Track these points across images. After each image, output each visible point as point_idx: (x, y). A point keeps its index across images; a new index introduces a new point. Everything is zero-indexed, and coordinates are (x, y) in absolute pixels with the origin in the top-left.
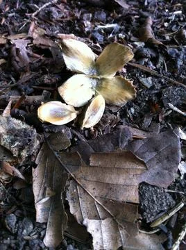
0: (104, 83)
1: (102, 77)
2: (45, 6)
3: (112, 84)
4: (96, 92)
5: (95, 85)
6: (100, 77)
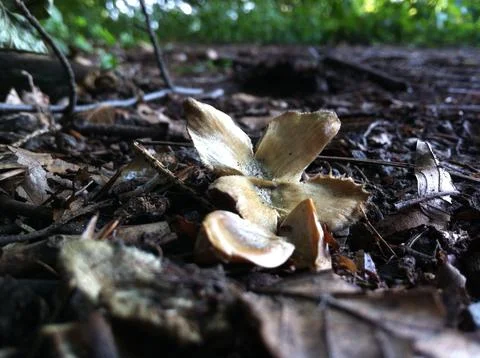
0: (287, 194)
1: (279, 180)
2: (35, 134)
4: (280, 212)
5: (269, 200)
6: (275, 181)
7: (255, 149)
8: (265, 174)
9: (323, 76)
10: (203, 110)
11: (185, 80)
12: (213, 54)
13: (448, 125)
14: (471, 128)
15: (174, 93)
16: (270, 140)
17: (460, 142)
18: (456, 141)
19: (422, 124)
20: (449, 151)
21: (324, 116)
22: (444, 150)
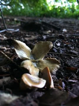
0: (40, 63)
1: (38, 60)
3: (46, 63)
4: (39, 69)
5: (36, 66)
6: (37, 60)
7: (32, 52)
8: (35, 58)
9: (42, 26)
10: (18, 43)
11: (9, 26)
12: (15, 19)
13: (72, 40)
14: (78, 41)
15: (7, 30)
16: (35, 49)
17: (76, 45)
18: (75, 44)
19: (66, 40)
20: (73, 47)
21: (49, 43)
22: (72, 47)
